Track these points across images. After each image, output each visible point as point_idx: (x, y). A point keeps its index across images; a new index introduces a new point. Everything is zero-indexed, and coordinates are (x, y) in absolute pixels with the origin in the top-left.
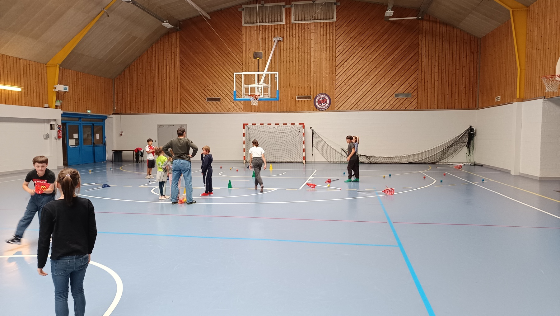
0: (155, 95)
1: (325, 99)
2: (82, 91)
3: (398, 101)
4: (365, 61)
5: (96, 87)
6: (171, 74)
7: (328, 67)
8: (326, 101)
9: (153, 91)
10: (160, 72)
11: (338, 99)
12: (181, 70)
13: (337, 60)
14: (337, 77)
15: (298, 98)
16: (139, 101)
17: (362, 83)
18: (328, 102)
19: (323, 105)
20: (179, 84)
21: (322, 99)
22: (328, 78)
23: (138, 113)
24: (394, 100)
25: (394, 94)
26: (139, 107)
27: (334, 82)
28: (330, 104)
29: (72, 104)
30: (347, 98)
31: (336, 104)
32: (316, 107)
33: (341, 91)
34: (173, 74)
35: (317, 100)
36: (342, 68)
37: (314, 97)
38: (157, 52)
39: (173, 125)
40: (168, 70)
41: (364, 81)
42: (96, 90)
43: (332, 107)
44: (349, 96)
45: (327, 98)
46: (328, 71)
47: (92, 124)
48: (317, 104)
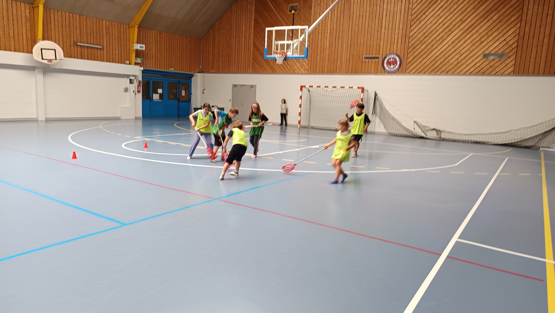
0: (232, 55)
1: (395, 60)
2: (166, 50)
3: (487, 63)
4: (448, 13)
5: (181, 47)
6: (246, 33)
7: (402, 21)
8: (396, 63)
9: (231, 51)
10: (237, 32)
11: (410, 60)
12: (254, 29)
13: (413, 13)
14: (411, 34)
15: (366, 58)
16: (219, 60)
17: (441, 41)
18: (398, 63)
19: (392, 66)
20: (252, 43)
21: (391, 60)
22: (400, 35)
23: (218, 72)
24: (481, 62)
25: (483, 54)
26: (219, 67)
27: (407, 40)
28: (400, 65)
29: (154, 62)
30: (421, 59)
31: (408, 67)
32: (384, 68)
33: (415, 50)
34: (248, 33)
35: (386, 61)
36: (418, 22)
37: (383, 57)
38: (235, 12)
39: (245, 85)
40: (244, 30)
41: (444, 37)
42: (181, 49)
43: (402, 69)
44: (424, 56)
45: (398, 59)
46: (401, 27)
47: (178, 81)
48: (385, 65)
